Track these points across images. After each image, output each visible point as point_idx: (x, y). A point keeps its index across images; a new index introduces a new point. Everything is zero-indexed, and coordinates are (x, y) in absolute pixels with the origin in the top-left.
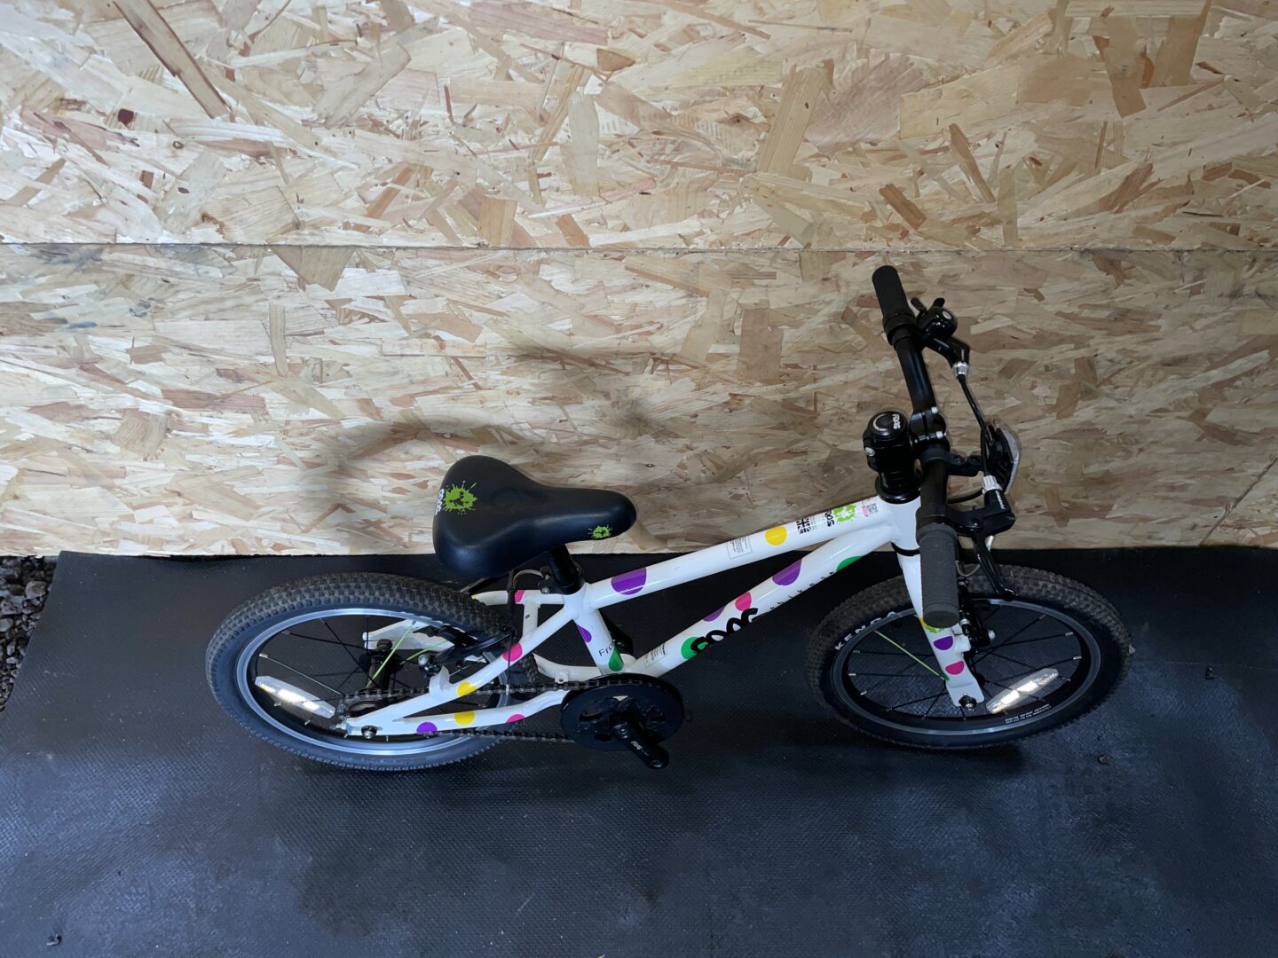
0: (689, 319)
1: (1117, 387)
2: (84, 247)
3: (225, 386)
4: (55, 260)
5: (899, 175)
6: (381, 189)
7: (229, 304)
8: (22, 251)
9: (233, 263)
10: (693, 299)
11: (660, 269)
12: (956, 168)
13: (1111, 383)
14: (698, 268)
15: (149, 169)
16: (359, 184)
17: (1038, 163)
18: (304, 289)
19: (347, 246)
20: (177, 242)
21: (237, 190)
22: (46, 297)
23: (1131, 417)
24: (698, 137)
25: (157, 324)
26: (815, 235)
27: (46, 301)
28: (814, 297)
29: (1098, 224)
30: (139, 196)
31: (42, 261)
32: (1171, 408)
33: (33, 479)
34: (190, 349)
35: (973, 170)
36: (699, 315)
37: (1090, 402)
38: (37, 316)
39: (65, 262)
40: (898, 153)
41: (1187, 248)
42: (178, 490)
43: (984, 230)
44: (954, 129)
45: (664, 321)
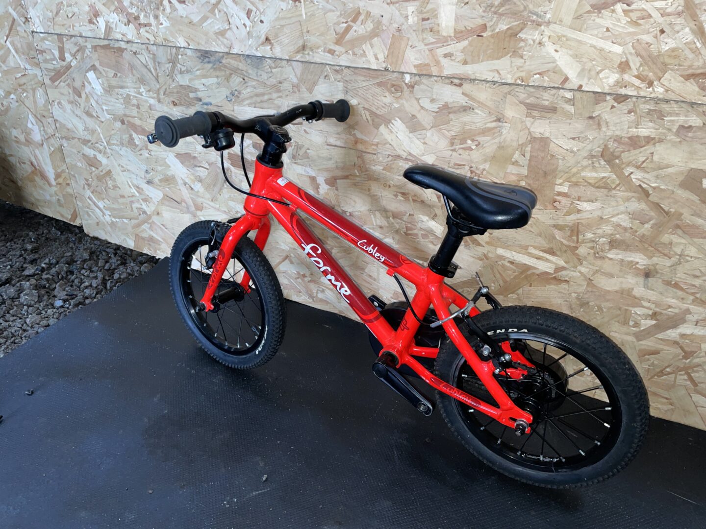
0: (496, 140)
2: (217, 54)
4: (205, 61)
6: (345, 25)
7: (266, 97)
8: (195, 55)
9: (274, 70)
10: (500, 124)
15: (251, 7)
16: (336, 21)
18: (299, 91)
19: (322, 64)
20: (253, 54)
21: (282, 23)
22: (197, 84)
25: (236, 107)
27: (196, 87)
28: (582, 132)
30: (244, 24)
31: (200, 61)
33: (167, 203)
36: (503, 137)
38: (192, 95)
39: (209, 62)
45: (480, 139)
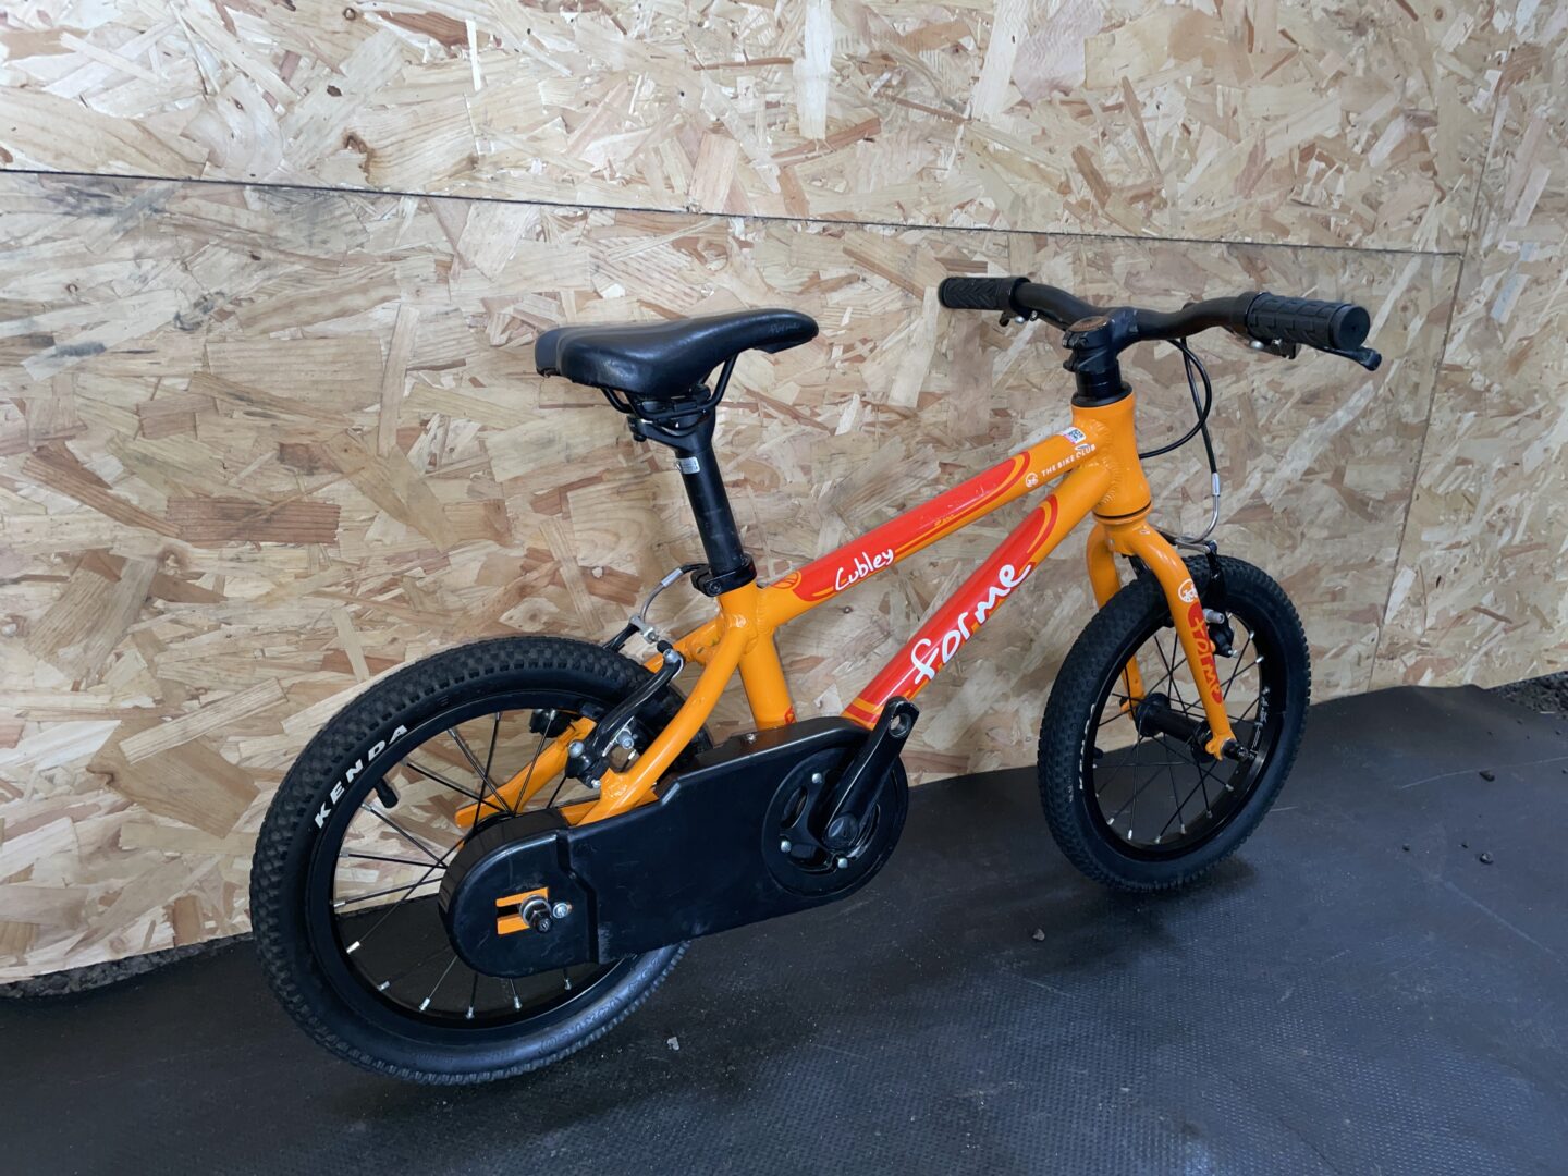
1: (1274, 438)
3: (283, 484)
5: (1088, 135)
11: (880, 254)
12: (1129, 131)
13: (1268, 432)
14: (914, 252)
17: (1189, 132)
23: (1289, 483)
24: (922, 68)
26: (1021, 211)
29: (1237, 211)
32: (1317, 469)
34: (251, 402)
35: (1142, 136)
37: (1258, 460)
40: (1085, 108)
41: (1299, 243)
42: (113, 765)
43: (1155, 214)
44: (1125, 79)
